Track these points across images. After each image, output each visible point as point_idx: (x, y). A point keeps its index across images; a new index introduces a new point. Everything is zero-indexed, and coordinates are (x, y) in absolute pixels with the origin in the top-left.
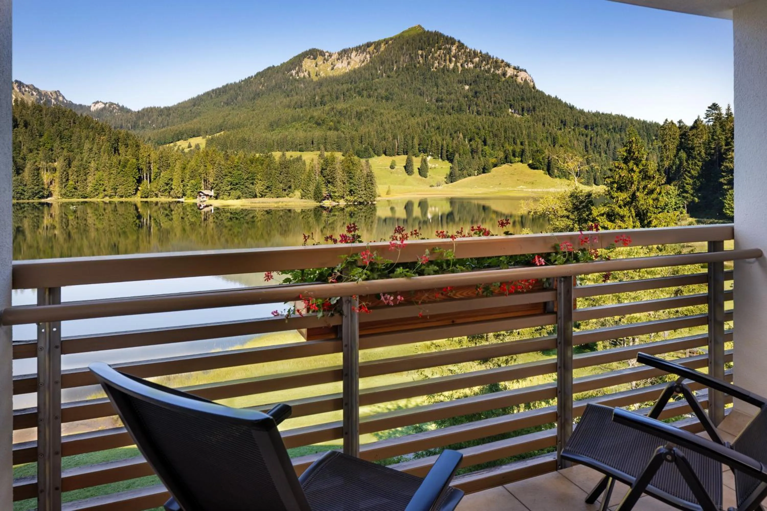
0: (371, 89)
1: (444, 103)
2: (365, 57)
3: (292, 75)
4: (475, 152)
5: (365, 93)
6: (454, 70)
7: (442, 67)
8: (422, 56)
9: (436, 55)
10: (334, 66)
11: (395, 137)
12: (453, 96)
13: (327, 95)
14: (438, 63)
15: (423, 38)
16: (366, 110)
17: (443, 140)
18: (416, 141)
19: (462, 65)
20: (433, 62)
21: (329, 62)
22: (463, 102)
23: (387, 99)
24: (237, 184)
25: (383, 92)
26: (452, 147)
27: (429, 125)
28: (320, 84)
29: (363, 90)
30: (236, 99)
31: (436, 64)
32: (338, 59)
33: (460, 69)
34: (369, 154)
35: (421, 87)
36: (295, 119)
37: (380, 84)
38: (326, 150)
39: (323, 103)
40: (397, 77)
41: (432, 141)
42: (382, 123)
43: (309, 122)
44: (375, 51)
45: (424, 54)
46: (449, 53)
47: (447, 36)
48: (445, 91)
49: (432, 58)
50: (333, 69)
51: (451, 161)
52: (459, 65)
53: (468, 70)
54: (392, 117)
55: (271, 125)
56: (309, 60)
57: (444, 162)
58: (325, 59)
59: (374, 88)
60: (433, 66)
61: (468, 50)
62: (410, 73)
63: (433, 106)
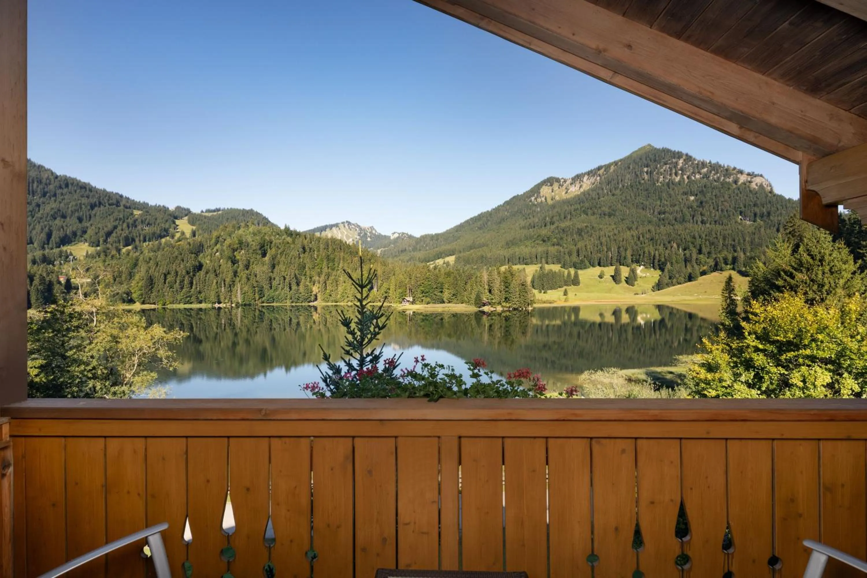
0: (596, 207)
1: (667, 215)
2: (596, 180)
3: (531, 201)
4: (688, 261)
5: (590, 212)
6: (679, 183)
7: (667, 181)
8: (647, 173)
9: (662, 170)
10: (568, 190)
11: (609, 249)
12: (677, 208)
13: (556, 216)
14: (663, 177)
15: (650, 156)
16: (586, 227)
17: (656, 250)
18: (629, 253)
19: (688, 178)
20: (658, 178)
21: (564, 187)
22: (687, 213)
23: (610, 215)
24: (427, 293)
25: (606, 210)
26: (665, 256)
27: (643, 237)
28: (553, 207)
29: (588, 208)
30: (487, 224)
31: (661, 179)
32: (571, 184)
33: (686, 181)
34: (585, 265)
35: (644, 202)
36: (527, 238)
37: (604, 202)
38: (547, 263)
39: (552, 223)
40: (621, 195)
41: (644, 253)
42: (599, 237)
43: (537, 240)
44: (605, 173)
45: (649, 170)
46: (675, 167)
47: (675, 151)
48: (668, 203)
49: (657, 173)
50: (566, 193)
51: (662, 270)
52: (685, 177)
53: (695, 182)
54: (610, 231)
55: (507, 244)
56: (547, 187)
57: (656, 271)
58: (560, 185)
59: (598, 206)
60: (658, 181)
61: (696, 162)
62: (634, 190)
63: (655, 219)
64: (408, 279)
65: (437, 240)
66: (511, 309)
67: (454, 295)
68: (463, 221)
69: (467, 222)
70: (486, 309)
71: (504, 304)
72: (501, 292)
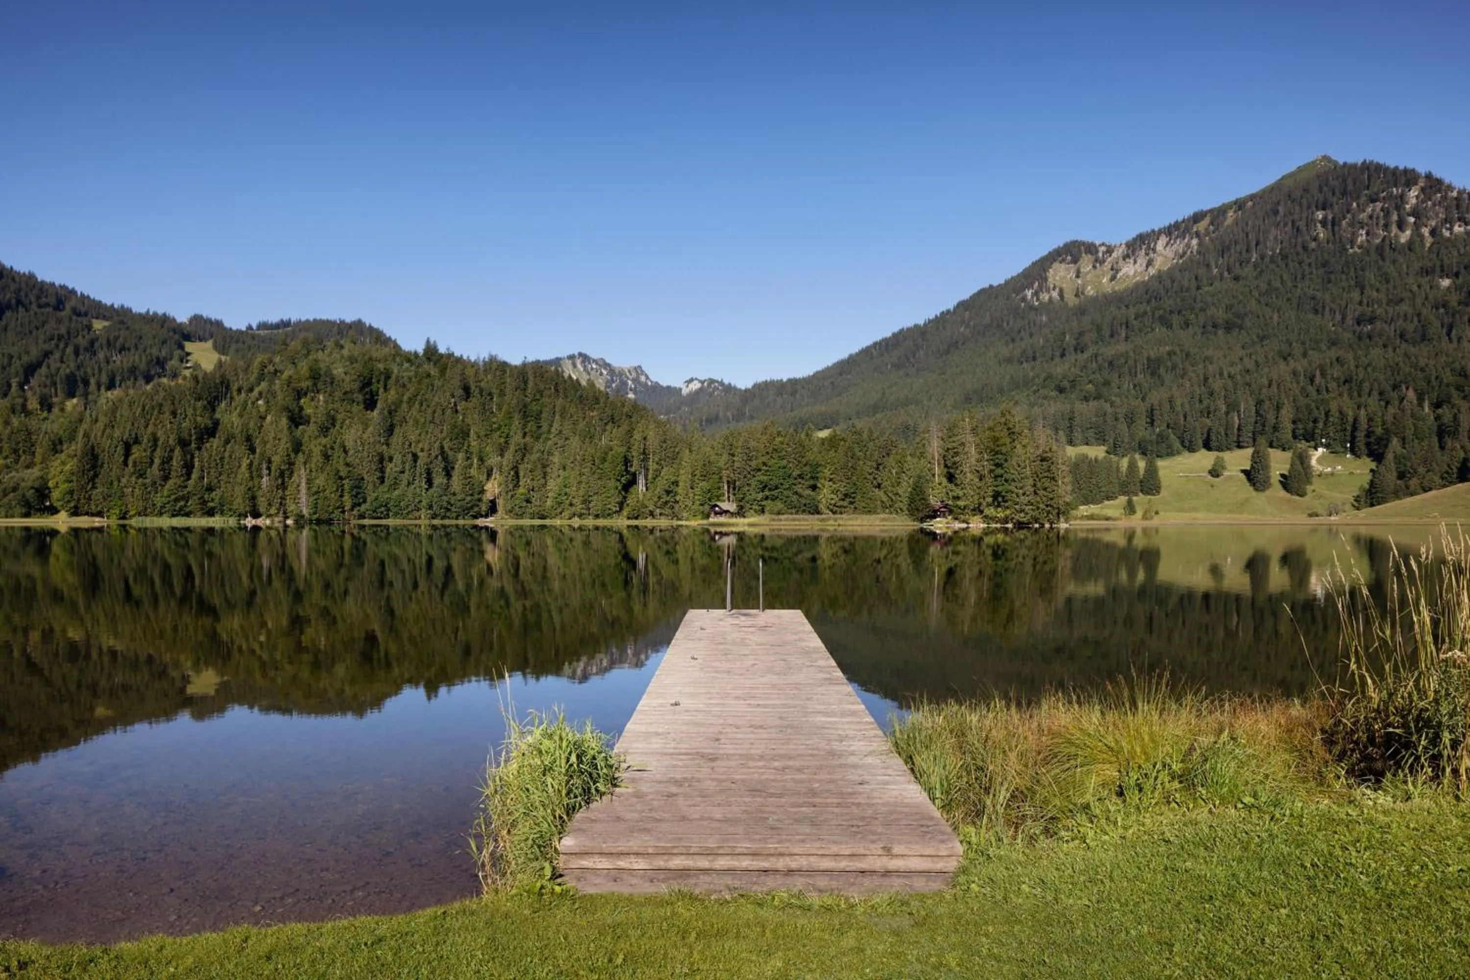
0: (1192, 309)
1: (1378, 325)
2: (1188, 246)
3: (1024, 299)
4: (1449, 433)
5: (1176, 320)
6: (1410, 245)
7: (1378, 241)
8: (1324, 223)
9: (1363, 216)
10: (1117, 271)
11: (1232, 407)
12: (1404, 307)
13: (1090, 331)
14: (1368, 234)
15: (1332, 182)
16: (1169, 354)
17: (1359, 407)
18: (1287, 414)
19: (1433, 233)
20: (1354, 235)
21: (1107, 265)
22: (1432, 318)
23: (1229, 328)
24: (777, 488)
25: (1220, 314)
26: (1384, 423)
27: (1323, 375)
28: (1081, 311)
29: (1171, 312)
30: (914, 355)
31: (1362, 238)
32: (1126, 257)
33: (1429, 241)
34: (1169, 447)
35: (1318, 295)
36: (1016, 385)
37: (1213, 296)
38: (1071, 443)
39: (1080, 348)
40: (1256, 278)
41: (1327, 414)
42: (1206, 379)
43: (1044, 387)
44: (1211, 228)
45: (1330, 217)
46: (1398, 208)
47: (1396, 168)
48: (1382, 296)
49: (1351, 224)
50: (1113, 278)
51: (1378, 457)
52: (1426, 231)
53: (1453, 242)
54: (1232, 364)
55: (968, 399)
56: (1063, 266)
57: (1359, 462)
58: (1096, 260)
59: (1198, 306)
60: (1352, 243)
61: (1455, 194)
62: (1291, 264)
63: (1347, 336)
64: (725, 457)
65: (794, 393)
66: (1010, 526)
67: (846, 495)
68: (855, 349)
69: (866, 353)
70: (939, 525)
71: (990, 511)
72: (981, 478)
